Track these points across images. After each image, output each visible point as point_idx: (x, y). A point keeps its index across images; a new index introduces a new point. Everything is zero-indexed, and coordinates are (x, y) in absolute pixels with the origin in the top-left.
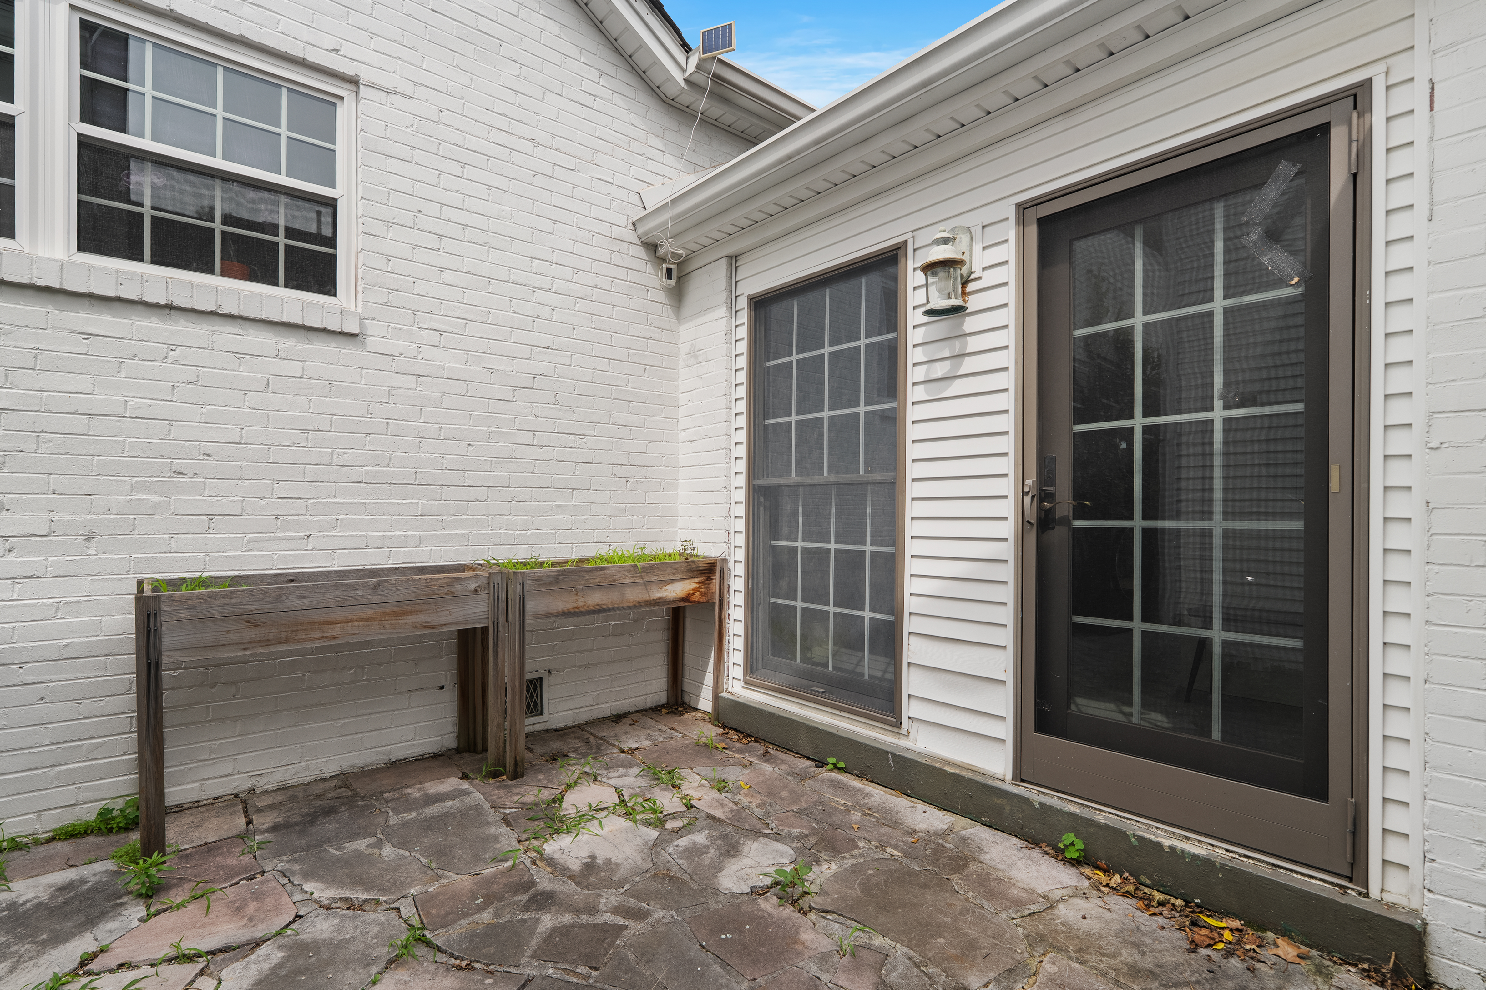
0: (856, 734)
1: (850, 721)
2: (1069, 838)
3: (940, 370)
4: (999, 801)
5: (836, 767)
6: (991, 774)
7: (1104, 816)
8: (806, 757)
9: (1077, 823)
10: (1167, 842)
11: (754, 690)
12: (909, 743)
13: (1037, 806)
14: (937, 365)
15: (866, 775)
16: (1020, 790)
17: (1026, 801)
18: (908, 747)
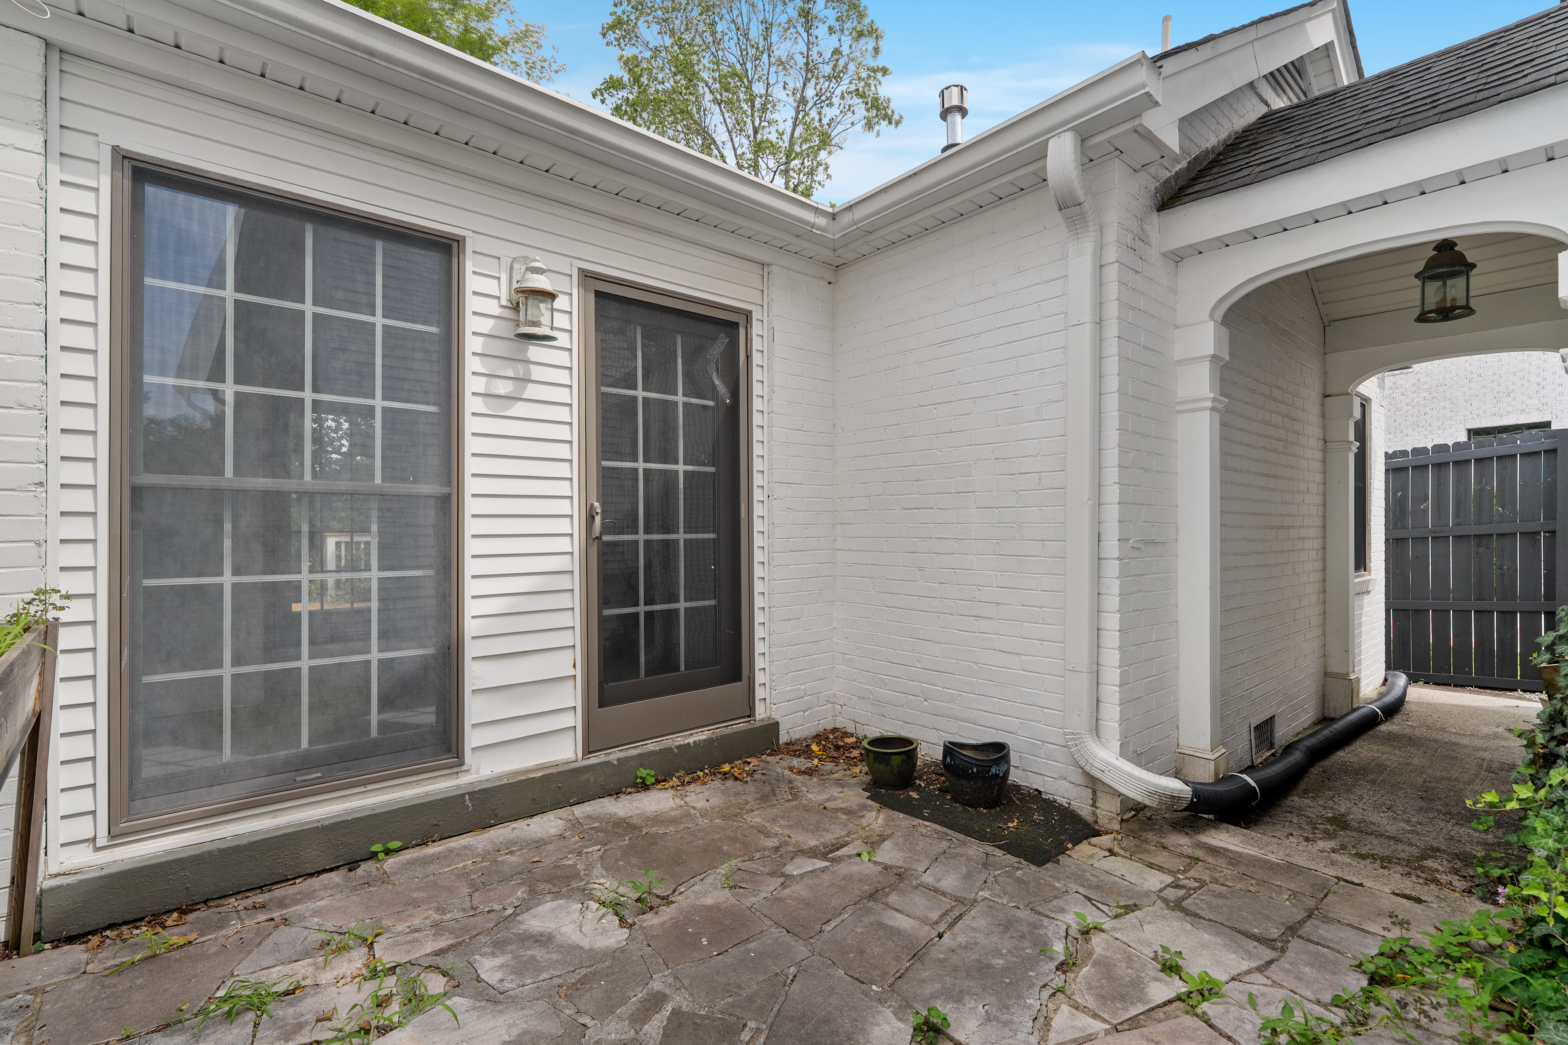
0: (396, 801)
1: (377, 793)
2: (642, 772)
3: (503, 388)
4: (583, 778)
5: (388, 852)
6: (564, 761)
7: (652, 746)
8: (314, 874)
9: (644, 760)
10: (691, 740)
11: (138, 841)
12: (472, 777)
13: (616, 763)
14: (499, 382)
15: (432, 837)
16: (593, 760)
17: (608, 763)
18: (472, 781)
